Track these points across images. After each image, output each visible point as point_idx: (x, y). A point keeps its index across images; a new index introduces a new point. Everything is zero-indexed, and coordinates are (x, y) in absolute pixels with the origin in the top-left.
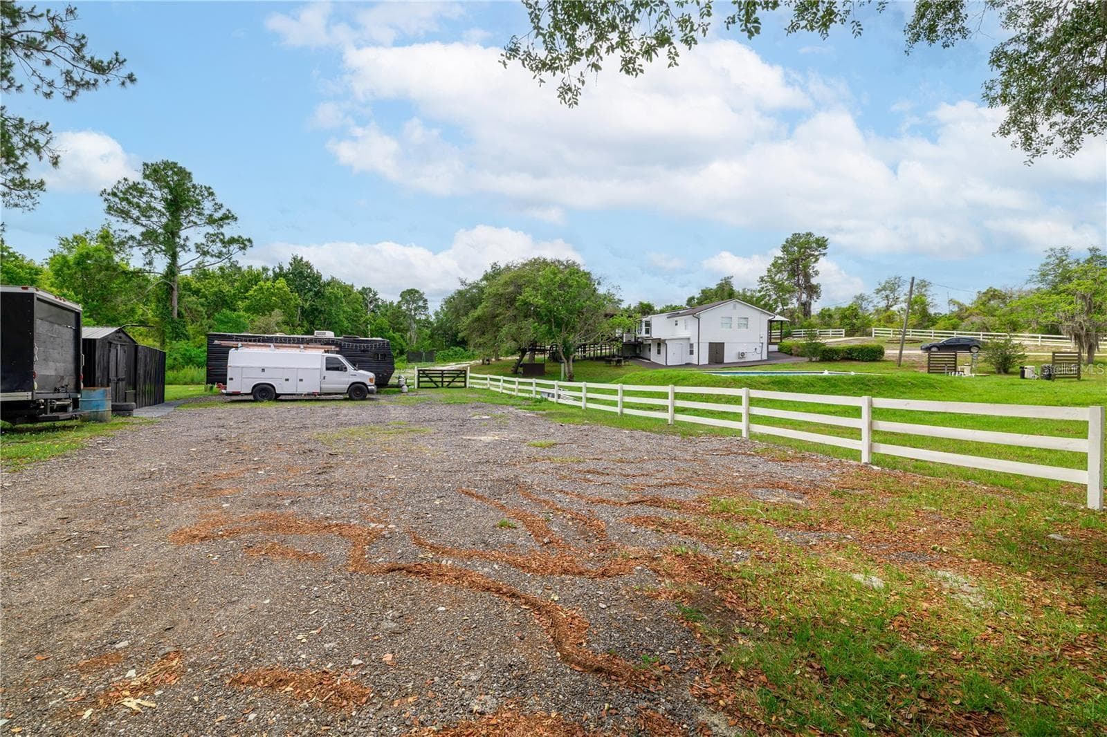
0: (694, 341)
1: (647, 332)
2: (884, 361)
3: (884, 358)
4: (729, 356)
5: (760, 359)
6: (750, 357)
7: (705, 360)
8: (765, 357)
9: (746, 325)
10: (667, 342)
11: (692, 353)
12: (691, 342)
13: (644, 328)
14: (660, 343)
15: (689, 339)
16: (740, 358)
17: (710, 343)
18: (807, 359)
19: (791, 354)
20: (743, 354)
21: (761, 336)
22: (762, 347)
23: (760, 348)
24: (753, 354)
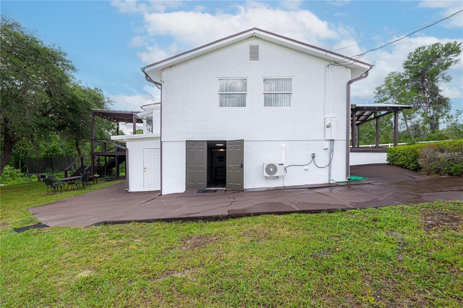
5: (323, 181)
10: (127, 145)
21: (327, 123)
22: (332, 151)
23: (327, 152)
24: (306, 167)
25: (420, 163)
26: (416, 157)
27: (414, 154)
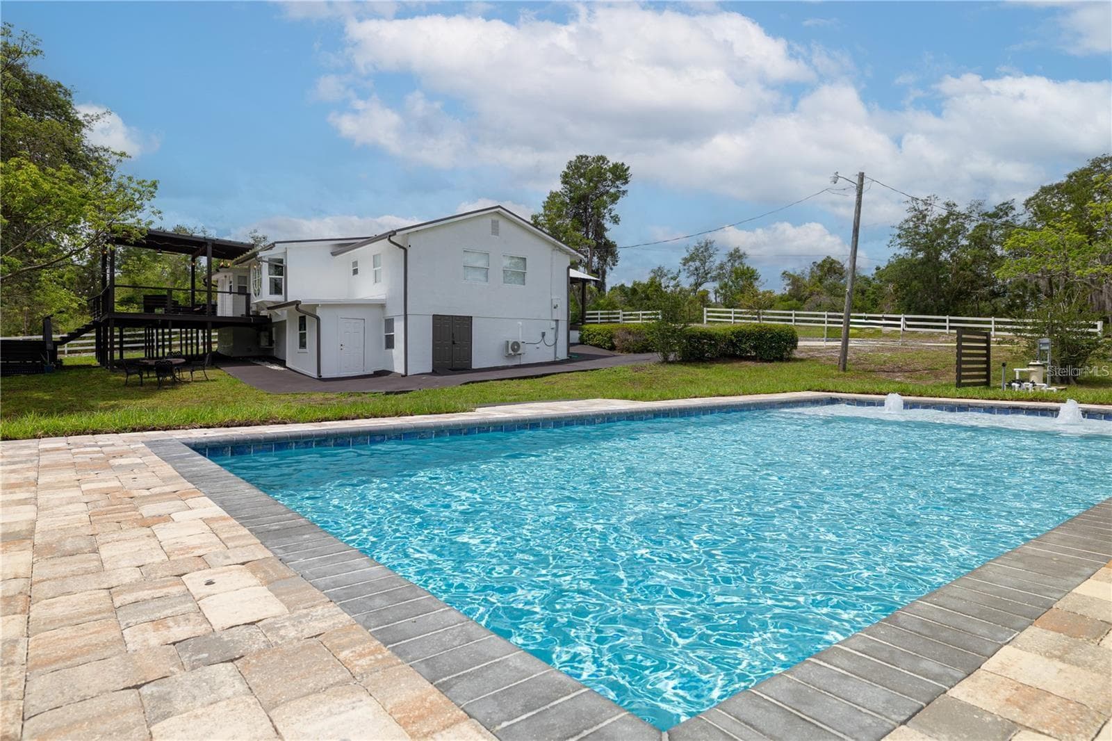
0: (395, 311)
1: (277, 288)
2: (796, 360)
3: (796, 354)
4: (485, 352)
5: (551, 358)
6: (535, 354)
7: (422, 361)
8: (563, 355)
9: (522, 277)
10: (319, 313)
11: (390, 343)
12: (389, 314)
13: (266, 276)
14: (306, 316)
15: (382, 306)
16: (509, 356)
17: (434, 316)
18: (658, 356)
19: (613, 348)
20: (516, 346)
21: (555, 304)
22: (557, 330)
23: (553, 331)
24: (538, 345)
25: (616, 343)
26: (611, 338)
27: (609, 335)
